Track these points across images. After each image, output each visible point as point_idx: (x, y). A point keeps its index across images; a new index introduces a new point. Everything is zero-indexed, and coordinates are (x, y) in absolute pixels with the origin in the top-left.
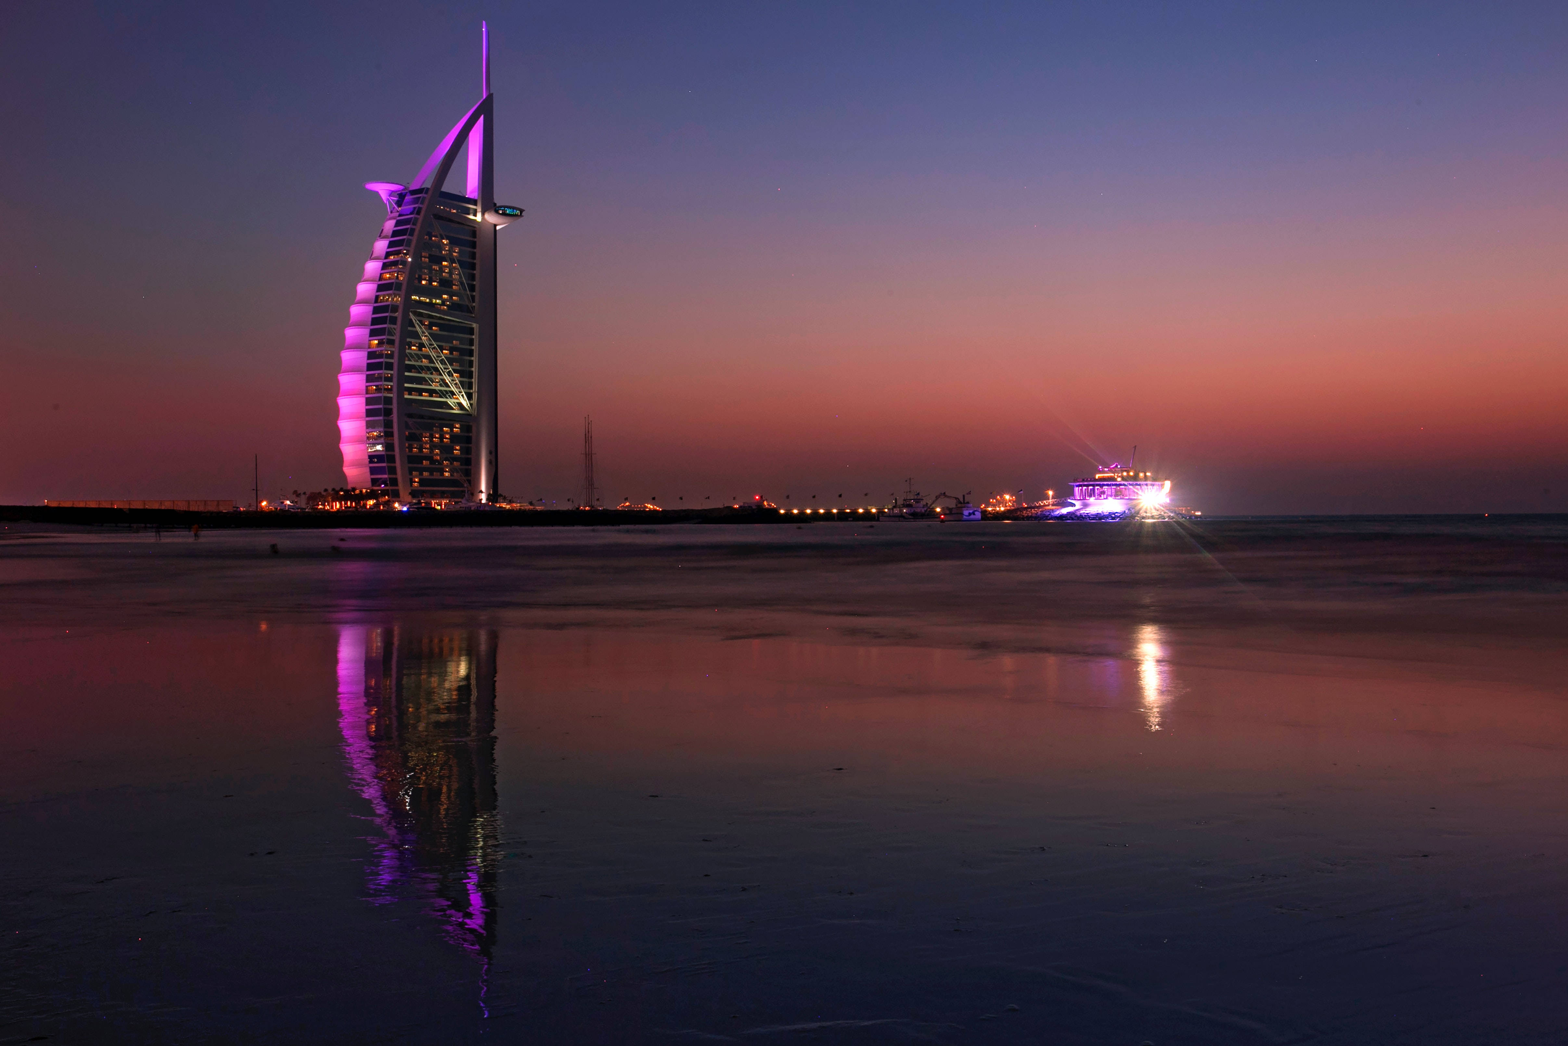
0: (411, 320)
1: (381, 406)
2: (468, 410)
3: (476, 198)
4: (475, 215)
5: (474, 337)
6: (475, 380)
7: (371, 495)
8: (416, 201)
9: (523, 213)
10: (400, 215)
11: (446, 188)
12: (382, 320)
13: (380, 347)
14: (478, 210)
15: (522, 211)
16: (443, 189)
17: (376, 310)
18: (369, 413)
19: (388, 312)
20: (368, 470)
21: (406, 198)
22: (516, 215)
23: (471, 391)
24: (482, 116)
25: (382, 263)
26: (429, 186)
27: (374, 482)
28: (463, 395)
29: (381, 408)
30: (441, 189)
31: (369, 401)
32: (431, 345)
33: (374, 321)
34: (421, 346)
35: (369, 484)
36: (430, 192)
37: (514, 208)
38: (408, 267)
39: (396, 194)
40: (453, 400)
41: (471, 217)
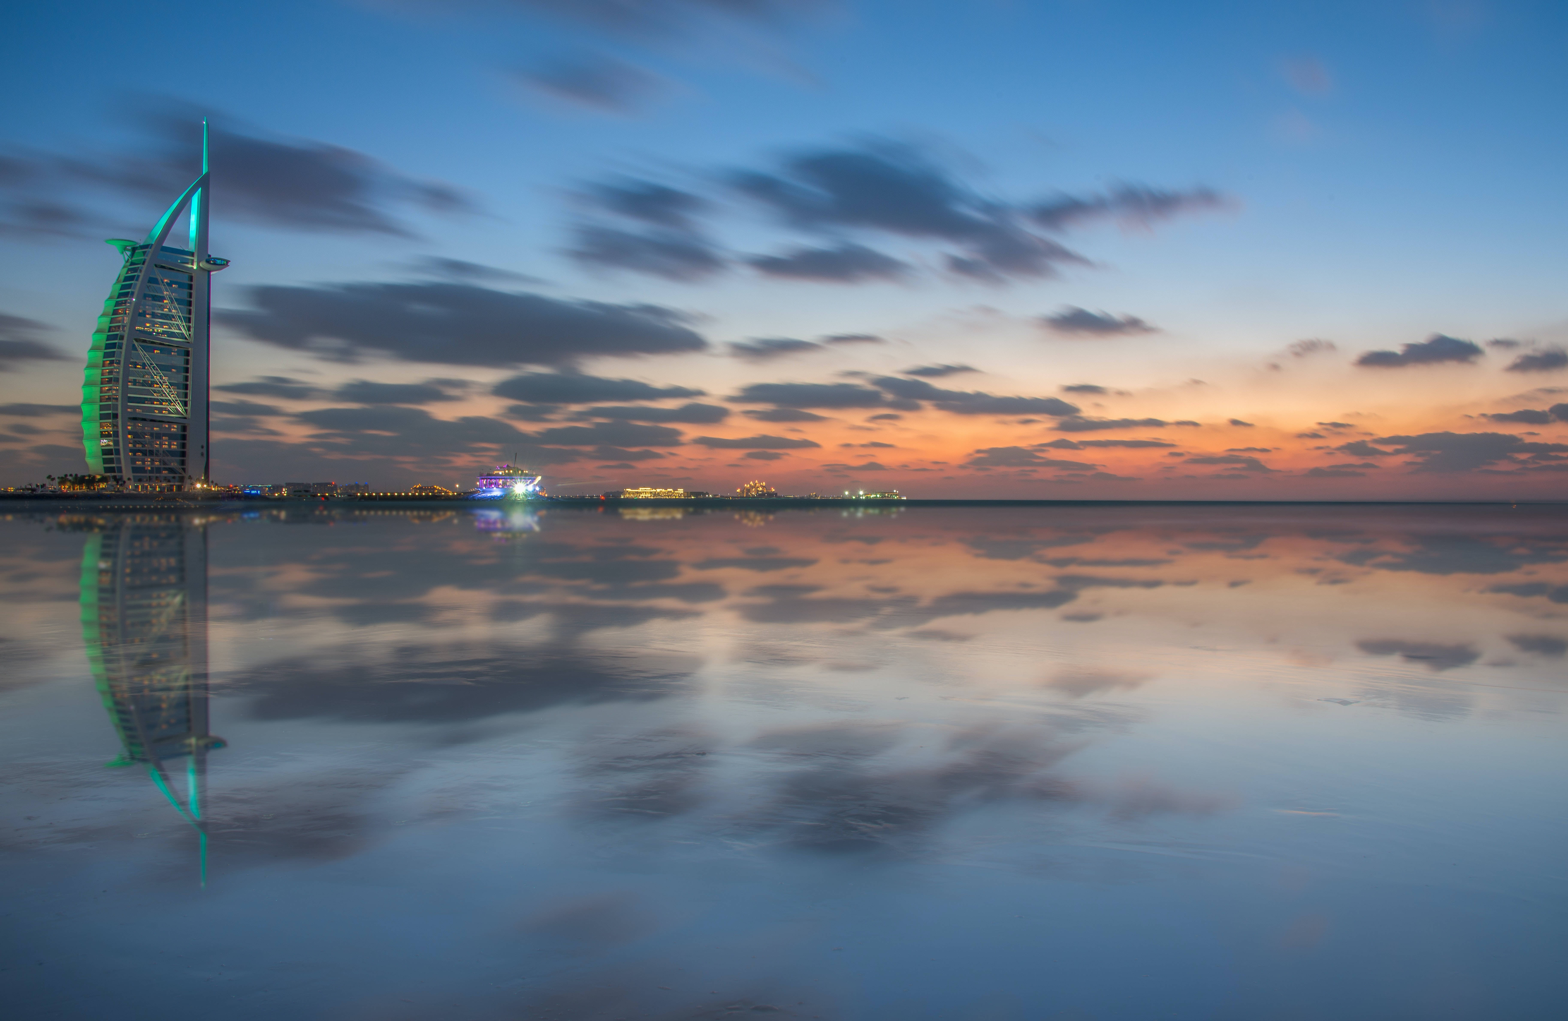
0: (134, 345)
1: (110, 412)
2: (182, 414)
3: (194, 251)
4: (193, 264)
5: (189, 358)
6: (189, 392)
7: (104, 479)
8: (144, 253)
9: (229, 263)
10: (131, 265)
11: (166, 244)
12: (113, 346)
13: (111, 366)
14: (195, 260)
15: (228, 262)
16: (165, 245)
17: (109, 338)
18: (102, 417)
19: (117, 340)
20: (102, 460)
21: (137, 251)
22: (224, 264)
23: (187, 400)
24: (200, 189)
25: (115, 302)
26: (153, 243)
27: (107, 470)
28: (178, 403)
29: (110, 413)
30: (163, 243)
31: (102, 408)
32: (151, 364)
33: (108, 346)
34: (144, 366)
35: (103, 472)
36: (153, 247)
37: (222, 260)
38: (133, 305)
39: (130, 248)
40: (172, 407)
41: (190, 266)
